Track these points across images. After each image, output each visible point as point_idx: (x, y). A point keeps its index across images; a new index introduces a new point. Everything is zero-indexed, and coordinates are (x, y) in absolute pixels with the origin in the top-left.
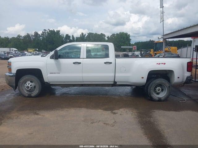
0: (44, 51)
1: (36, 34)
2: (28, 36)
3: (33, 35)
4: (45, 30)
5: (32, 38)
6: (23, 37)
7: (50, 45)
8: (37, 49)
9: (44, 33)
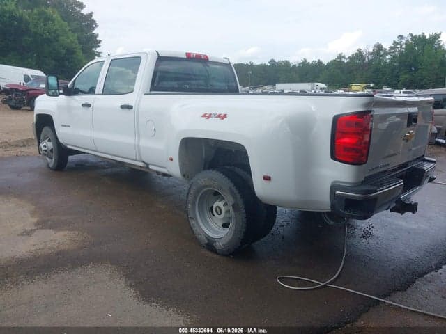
0: (388, 89)
1: (379, 48)
2: (359, 55)
3: (371, 50)
4: (401, 37)
5: (367, 59)
6: (349, 58)
7: (406, 73)
8: (372, 85)
9: (398, 44)
